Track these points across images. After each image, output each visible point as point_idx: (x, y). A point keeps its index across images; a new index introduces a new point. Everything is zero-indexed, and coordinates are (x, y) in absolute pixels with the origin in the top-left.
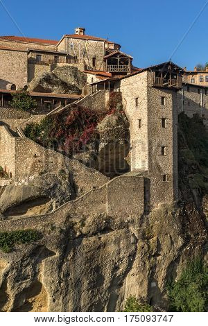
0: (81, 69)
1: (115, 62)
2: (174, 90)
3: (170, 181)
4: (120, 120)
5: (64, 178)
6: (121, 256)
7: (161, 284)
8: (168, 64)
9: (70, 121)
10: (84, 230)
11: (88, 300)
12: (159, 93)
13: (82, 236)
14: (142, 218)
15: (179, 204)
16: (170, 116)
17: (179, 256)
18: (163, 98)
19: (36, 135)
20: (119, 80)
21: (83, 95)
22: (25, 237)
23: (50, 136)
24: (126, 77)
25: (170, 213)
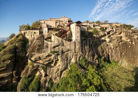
0: (64, 23)
1: (70, 22)
2: (80, 26)
3: (79, 42)
4: (71, 32)
5: (62, 42)
6: (71, 55)
7: (78, 60)
8: (79, 21)
9: (62, 32)
10: (65, 51)
11: (66, 62)
12: (77, 27)
14: (74, 49)
15: (82, 46)
16: (79, 31)
17: (81, 56)
21: (64, 28)
22: (56, 52)
23: (59, 35)
24: (71, 24)
25: (79, 48)
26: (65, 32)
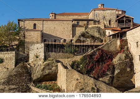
1: (123, 22)
4: (127, 56)
19: (77, 67)
21: (104, 42)
23: (85, 67)
24: (130, 30)
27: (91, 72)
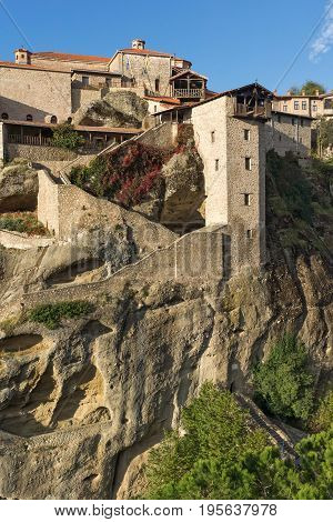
0: (141, 94)
1: (184, 85)
2: (261, 121)
3: (255, 238)
4: (191, 160)
5: (121, 235)
6: (194, 332)
7: (243, 366)
8: (251, 87)
9: (127, 162)
10: (148, 301)
11: (153, 387)
12: (242, 125)
13: (145, 307)
14: (220, 284)
15: (266, 267)
16: (256, 154)
17: (267, 332)
18: (246, 131)
19: (85, 180)
20: (190, 109)
21: (143, 128)
22: (74, 309)
23: (102, 182)
24: (199, 105)
25: (255, 278)
26: (146, 159)
27: (114, 191)
